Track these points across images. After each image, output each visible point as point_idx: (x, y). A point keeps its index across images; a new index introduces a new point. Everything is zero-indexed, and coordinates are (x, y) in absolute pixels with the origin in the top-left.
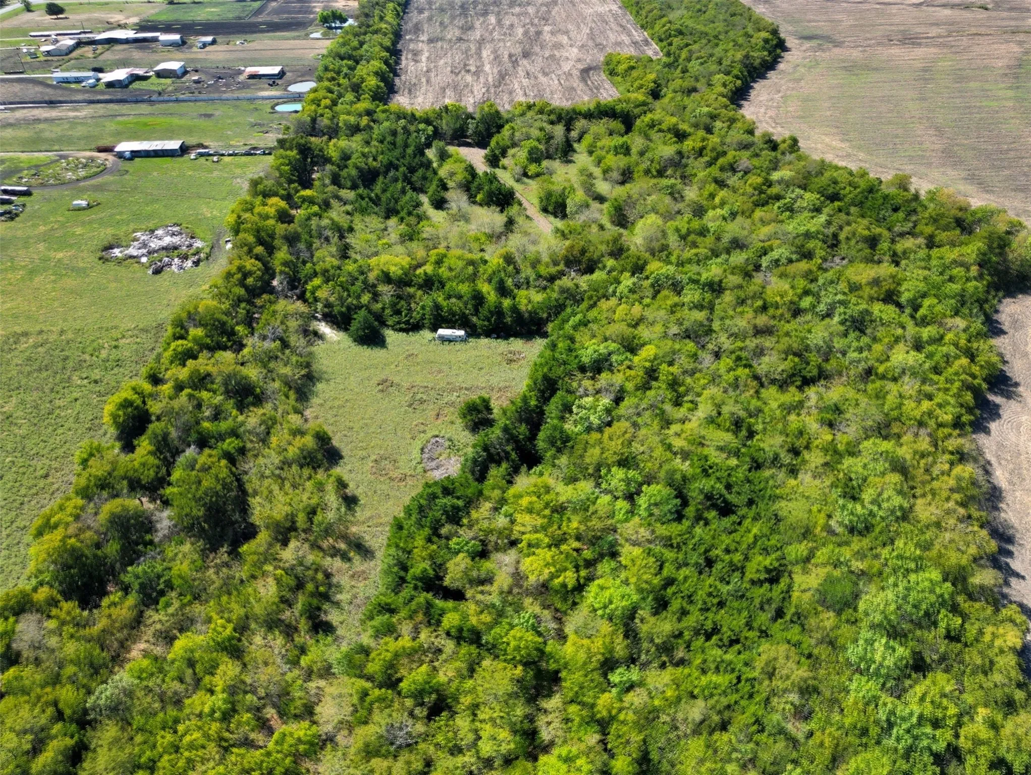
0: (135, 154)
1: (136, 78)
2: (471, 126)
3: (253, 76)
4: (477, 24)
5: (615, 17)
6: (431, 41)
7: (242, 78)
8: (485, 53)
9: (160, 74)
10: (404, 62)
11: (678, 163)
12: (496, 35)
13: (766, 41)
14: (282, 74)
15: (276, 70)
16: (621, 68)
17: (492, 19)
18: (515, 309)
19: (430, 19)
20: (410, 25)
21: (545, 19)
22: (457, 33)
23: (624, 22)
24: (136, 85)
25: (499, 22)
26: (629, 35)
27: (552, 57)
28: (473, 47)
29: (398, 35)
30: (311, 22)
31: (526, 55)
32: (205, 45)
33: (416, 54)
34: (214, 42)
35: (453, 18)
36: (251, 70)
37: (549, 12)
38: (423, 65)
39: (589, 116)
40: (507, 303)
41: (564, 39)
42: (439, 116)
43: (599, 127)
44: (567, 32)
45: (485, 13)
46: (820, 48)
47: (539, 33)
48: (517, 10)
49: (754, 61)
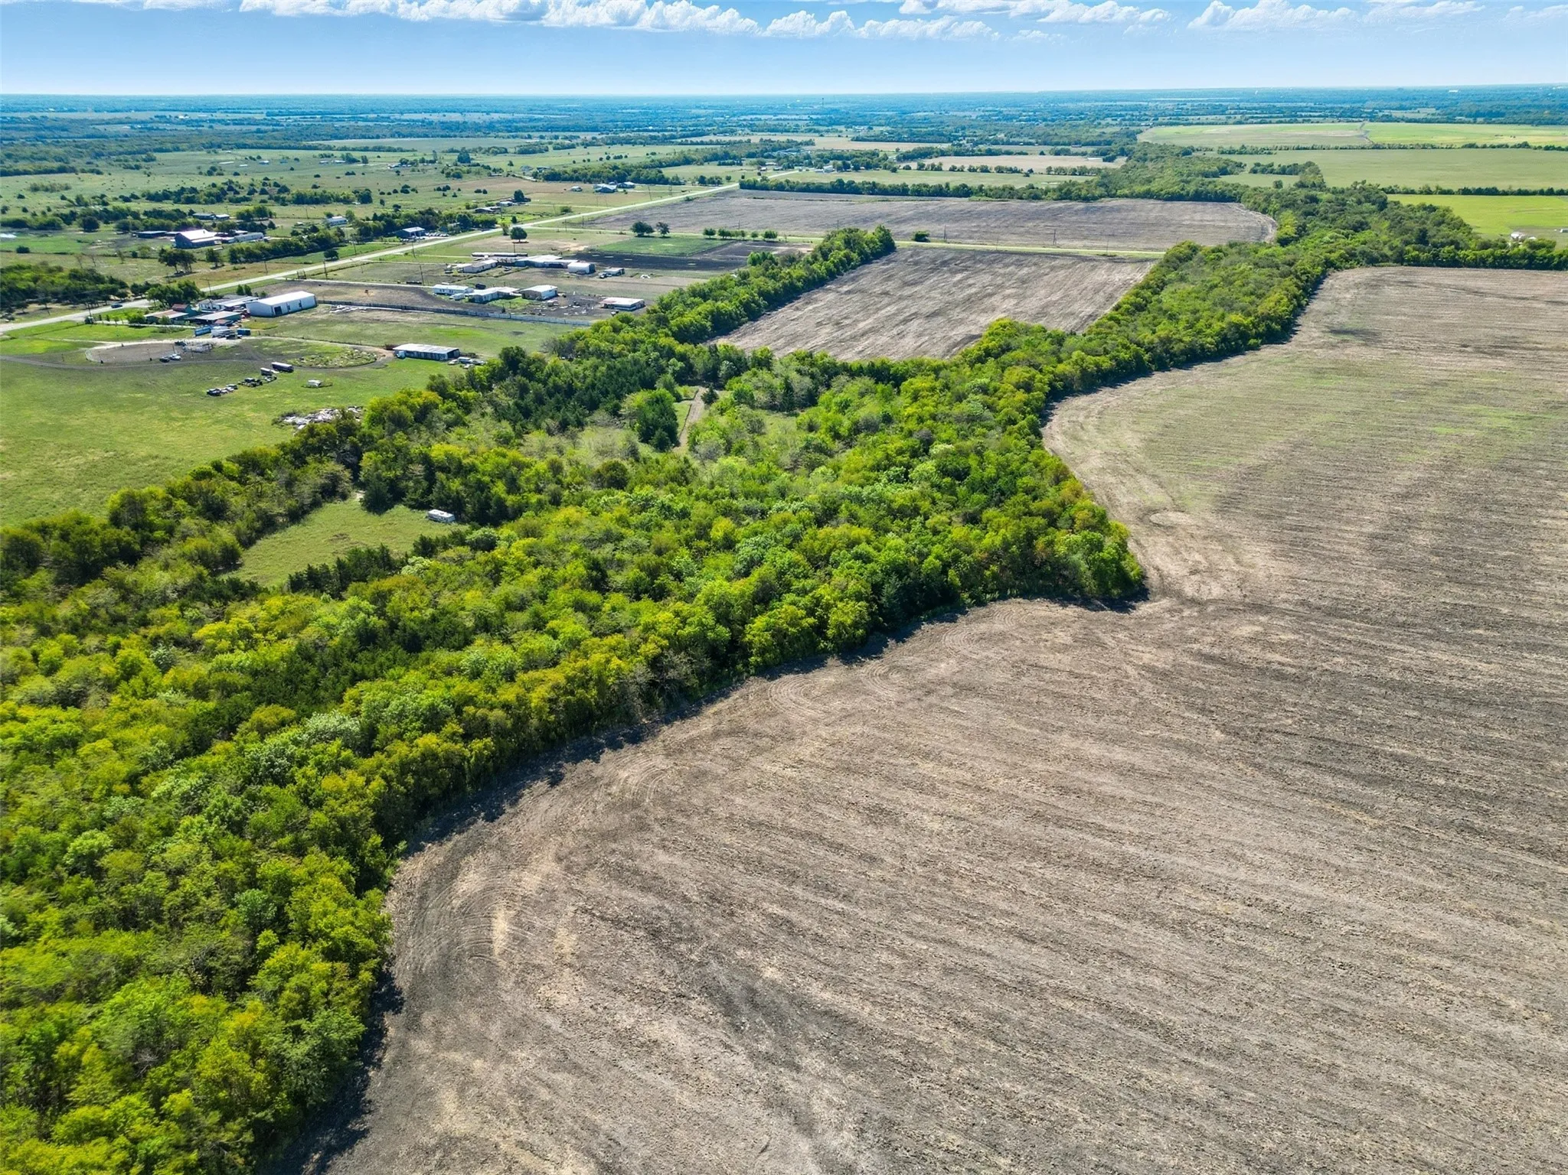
0: (408, 354)
6: (848, 292)
14: (638, 307)
19: (885, 271)
22: (892, 287)
24: (496, 302)
32: (607, 275)
34: (619, 274)
36: (610, 299)
43: (853, 385)
49: (1177, 348)
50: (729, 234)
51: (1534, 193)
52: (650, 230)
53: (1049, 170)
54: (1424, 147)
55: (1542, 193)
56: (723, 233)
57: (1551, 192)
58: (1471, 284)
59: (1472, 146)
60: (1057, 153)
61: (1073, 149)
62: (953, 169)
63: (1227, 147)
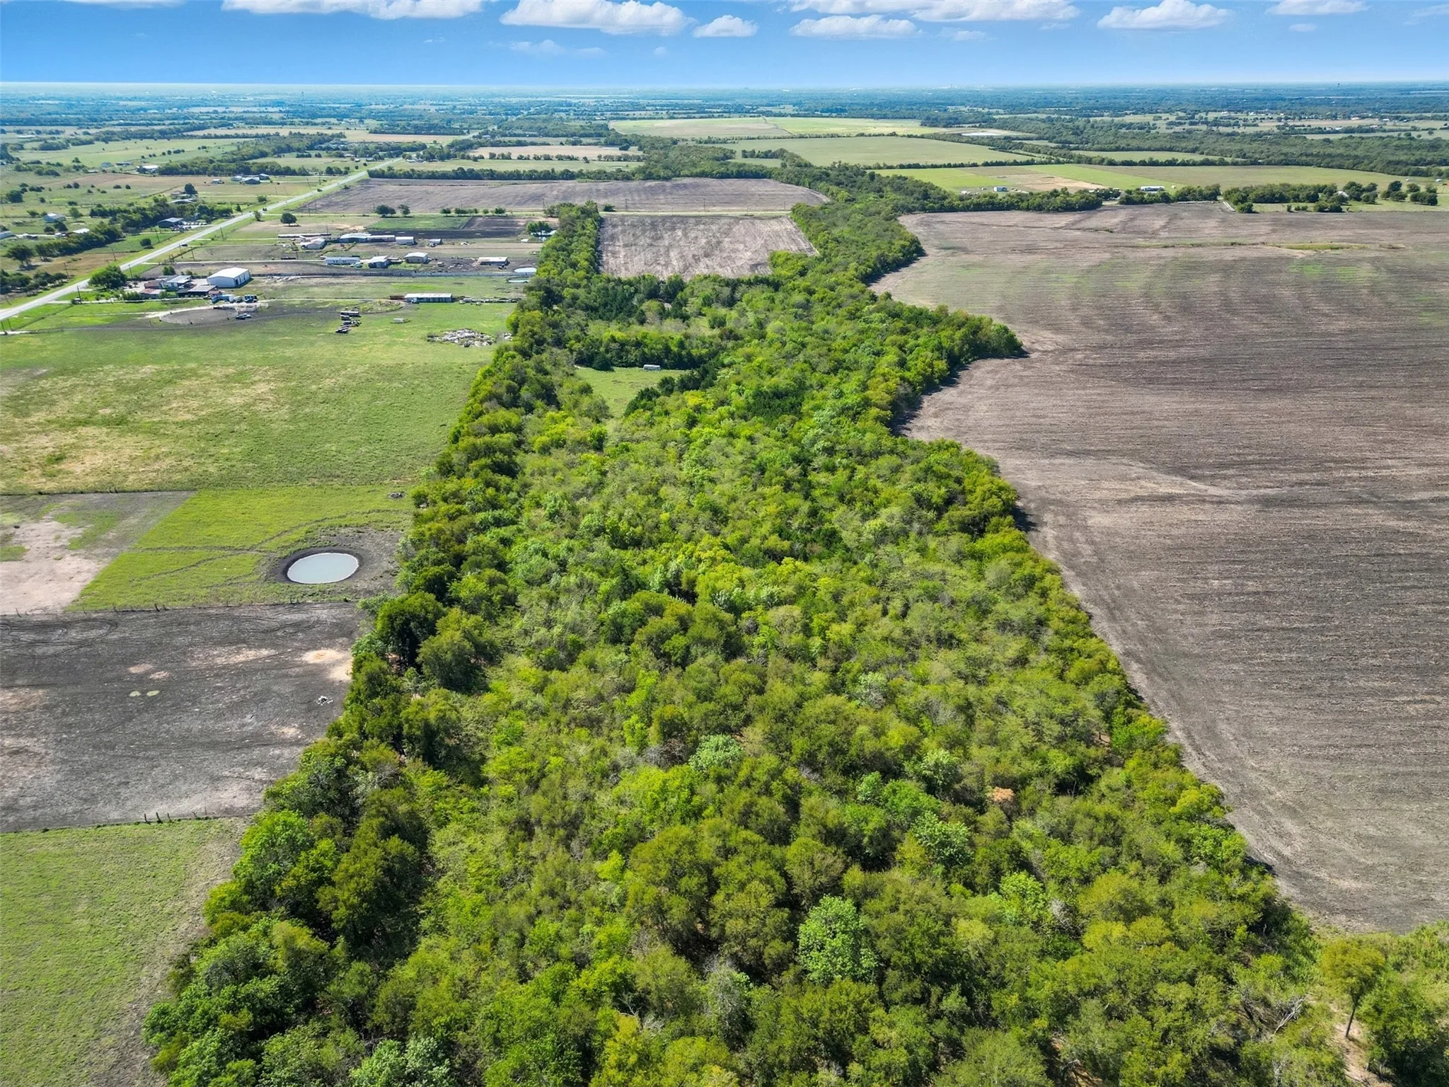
0: (420, 300)
1: (390, 263)
2: (662, 288)
3: (483, 263)
4: (666, 236)
5: (789, 233)
6: (625, 246)
7: (475, 264)
8: (672, 254)
9: (408, 261)
10: (605, 259)
11: (806, 306)
12: (682, 243)
13: (903, 247)
14: (507, 263)
15: (503, 259)
16: (780, 261)
17: (679, 233)
18: (689, 354)
19: (624, 231)
20: (606, 235)
21: (727, 234)
22: (649, 241)
23: (795, 237)
24: (392, 267)
25: (685, 235)
26: (798, 244)
27: (729, 257)
28: (662, 251)
29: (598, 242)
30: (519, 233)
31: (707, 255)
32: (435, 245)
33: (614, 254)
34: (441, 243)
35: (644, 231)
36: (481, 259)
37: (730, 229)
38: (621, 260)
39: (750, 284)
40: (684, 353)
41: (741, 247)
42: (639, 282)
43: (756, 291)
44: (744, 242)
45: (673, 229)
46: (953, 255)
47: (719, 243)
48: (702, 227)
49: (890, 260)
50: (464, 212)
51: (940, 167)
52: (393, 212)
53: (600, 157)
54: (832, 136)
55: (945, 166)
56: (458, 211)
57: (949, 166)
58: (985, 221)
59: (862, 135)
60: (574, 144)
61: (584, 140)
62: (520, 158)
63: (697, 138)
